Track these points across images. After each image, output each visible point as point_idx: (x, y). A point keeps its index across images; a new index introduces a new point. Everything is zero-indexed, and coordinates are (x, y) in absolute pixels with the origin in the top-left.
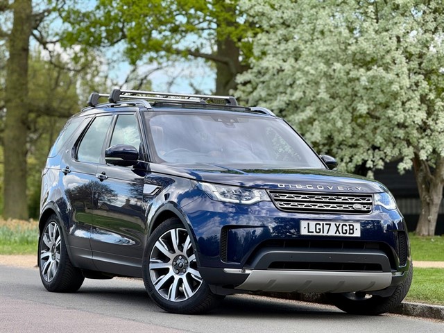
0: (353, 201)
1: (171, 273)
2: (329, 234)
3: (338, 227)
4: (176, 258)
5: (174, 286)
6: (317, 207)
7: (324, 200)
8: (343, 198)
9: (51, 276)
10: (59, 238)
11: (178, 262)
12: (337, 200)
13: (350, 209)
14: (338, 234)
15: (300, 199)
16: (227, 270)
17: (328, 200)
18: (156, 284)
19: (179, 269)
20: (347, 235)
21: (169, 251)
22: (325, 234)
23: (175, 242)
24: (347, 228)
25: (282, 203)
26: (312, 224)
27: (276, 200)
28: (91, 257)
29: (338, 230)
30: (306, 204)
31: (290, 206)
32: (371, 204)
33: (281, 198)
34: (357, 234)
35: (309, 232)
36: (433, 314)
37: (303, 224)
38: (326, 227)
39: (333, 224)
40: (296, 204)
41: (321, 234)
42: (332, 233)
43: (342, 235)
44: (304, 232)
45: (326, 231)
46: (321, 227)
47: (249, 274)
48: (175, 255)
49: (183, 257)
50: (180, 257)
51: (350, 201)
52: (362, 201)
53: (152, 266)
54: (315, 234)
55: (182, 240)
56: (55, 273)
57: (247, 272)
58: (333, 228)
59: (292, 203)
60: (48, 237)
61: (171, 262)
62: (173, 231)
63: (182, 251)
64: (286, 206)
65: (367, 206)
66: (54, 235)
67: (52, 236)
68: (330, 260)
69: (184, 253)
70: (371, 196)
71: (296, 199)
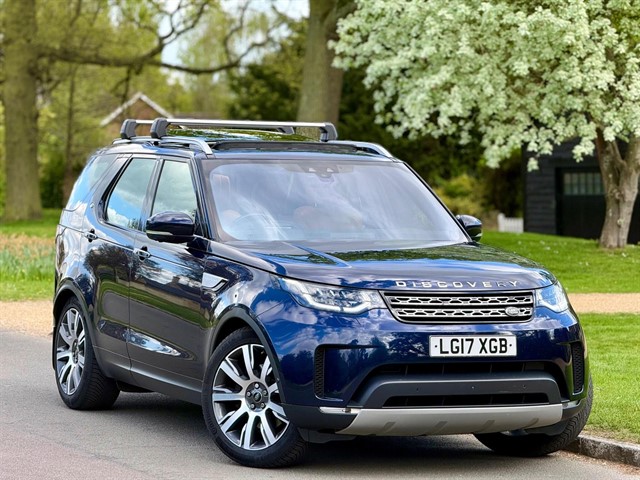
0: (506, 303)
1: (244, 408)
2: (471, 355)
3: (483, 344)
4: (251, 387)
5: (248, 428)
6: (453, 315)
7: (463, 303)
8: (490, 298)
9: (73, 386)
10: (83, 333)
11: (253, 392)
12: (482, 303)
13: (502, 315)
14: (483, 354)
15: (428, 303)
16: (325, 409)
17: (468, 304)
18: (223, 423)
19: (256, 403)
20: (498, 354)
21: (240, 375)
22: (466, 354)
23: (249, 364)
24: (498, 344)
25: (403, 310)
26: (447, 340)
27: (394, 306)
28: (128, 369)
29: (483, 348)
30: (437, 311)
31: (413, 315)
32: (531, 305)
33: (401, 303)
34: (512, 351)
35: (442, 352)
36: (624, 457)
37: (434, 341)
38: (467, 345)
39: (476, 339)
40: (423, 311)
41: (460, 354)
42: (476, 352)
43: (489, 354)
44: (435, 352)
45: (466, 349)
46: (459, 344)
47: (356, 415)
48: (249, 383)
49: (260, 385)
50: (257, 385)
51: (501, 303)
52: (518, 302)
53: (216, 397)
54: (451, 354)
55: (259, 359)
56: (77, 383)
57: (353, 411)
58: (477, 345)
59: (417, 310)
60: (67, 328)
61: (243, 393)
62: (245, 348)
63: (259, 377)
64: (408, 315)
65: (526, 310)
66: (76, 328)
67: (73, 328)
68: (473, 391)
69: (263, 380)
70: (531, 294)
71: (422, 303)
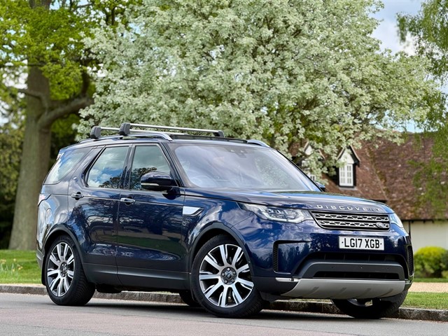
0: (376, 220)
1: (221, 283)
2: (361, 248)
3: (367, 242)
4: (224, 270)
5: (224, 294)
6: (349, 225)
7: (354, 219)
8: (368, 217)
10: (72, 256)
11: (226, 273)
12: (364, 219)
13: (375, 226)
14: (367, 248)
15: (336, 218)
16: (278, 279)
17: (357, 219)
18: (206, 293)
19: (228, 280)
20: (374, 249)
21: (218, 264)
22: (358, 248)
23: (224, 256)
24: (374, 243)
25: (323, 221)
26: (348, 239)
27: (318, 219)
28: (116, 273)
29: (367, 245)
30: (341, 222)
31: (329, 224)
32: (388, 222)
33: (321, 217)
34: (382, 248)
35: (346, 246)
37: (341, 239)
38: (359, 242)
39: (364, 239)
40: (333, 222)
41: (355, 248)
42: (363, 247)
43: (370, 248)
44: (342, 246)
45: (358, 245)
46: (355, 242)
47: (297, 283)
48: (223, 267)
49: (231, 269)
50: (229, 269)
51: (373, 220)
52: (382, 220)
53: (201, 277)
54: (350, 248)
55: (231, 253)
56: (67, 288)
57: (295, 280)
58: (364, 243)
59: (330, 222)
60: (57, 256)
61: (220, 273)
62: (221, 247)
63: (231, 264)
64: (326, 224)
65: (386, 224)
66: (65, 254)
67: (62, 255)
68: (362, 270)
69: (233, 265)
70: (387, 216)
71: (332, 218)
